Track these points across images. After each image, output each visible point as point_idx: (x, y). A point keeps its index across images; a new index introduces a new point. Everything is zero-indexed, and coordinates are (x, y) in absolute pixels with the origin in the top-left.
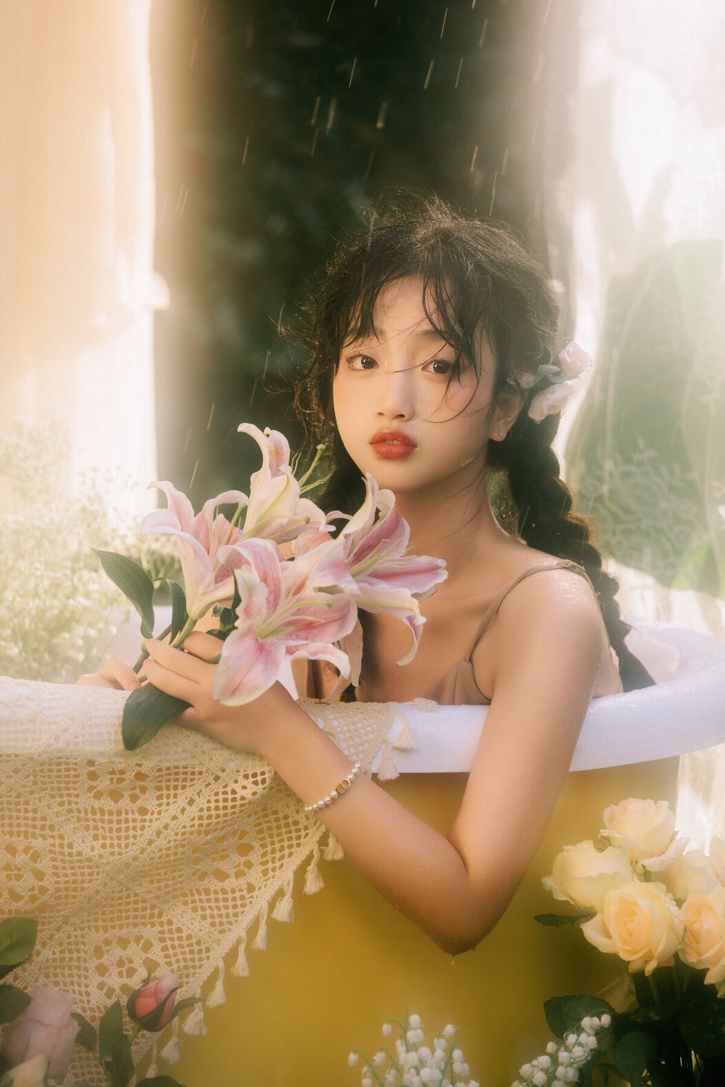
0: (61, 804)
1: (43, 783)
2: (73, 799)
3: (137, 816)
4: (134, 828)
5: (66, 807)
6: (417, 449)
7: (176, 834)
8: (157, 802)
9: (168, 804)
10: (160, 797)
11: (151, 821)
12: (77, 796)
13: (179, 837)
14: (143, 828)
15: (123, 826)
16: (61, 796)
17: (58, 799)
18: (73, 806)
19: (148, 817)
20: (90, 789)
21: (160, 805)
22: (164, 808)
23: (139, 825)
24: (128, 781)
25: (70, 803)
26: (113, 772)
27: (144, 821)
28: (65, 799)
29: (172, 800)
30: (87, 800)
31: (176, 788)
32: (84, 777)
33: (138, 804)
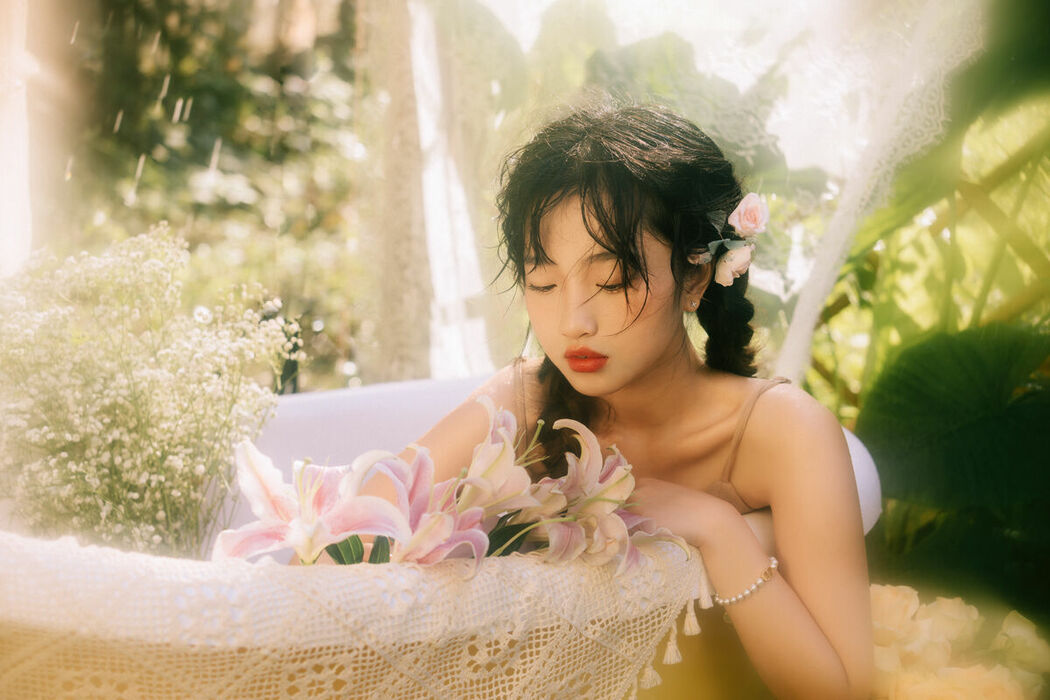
0: (446, 683)
1: (434, 667)
3: (505, 677)
4: (504, 690)
5: (450, 684)
6: (609, 361)
7: (539, 686)
8: (522, 661)
9: (531, 662)
10: (523, 656)
11: (518, 680)
12: (459, 672)
13: (541, 688)
14: (511, 688)
15: (494, 689)
16: (446, 676)
17: (444, 679)
18: (456, 683)
19: (515, 676)
20: (471, 663)
21: (524, 664)
22: (528, 665)
23: (507, 685)
24: (502, 652)
25: (453, 680)
26: (489, 645)
27: (511, 680)
28: (449, 677)
29: (535, 657)
30: (467, 674)
31: (538, 645)
32: (466, 652)
33: (506, 667)
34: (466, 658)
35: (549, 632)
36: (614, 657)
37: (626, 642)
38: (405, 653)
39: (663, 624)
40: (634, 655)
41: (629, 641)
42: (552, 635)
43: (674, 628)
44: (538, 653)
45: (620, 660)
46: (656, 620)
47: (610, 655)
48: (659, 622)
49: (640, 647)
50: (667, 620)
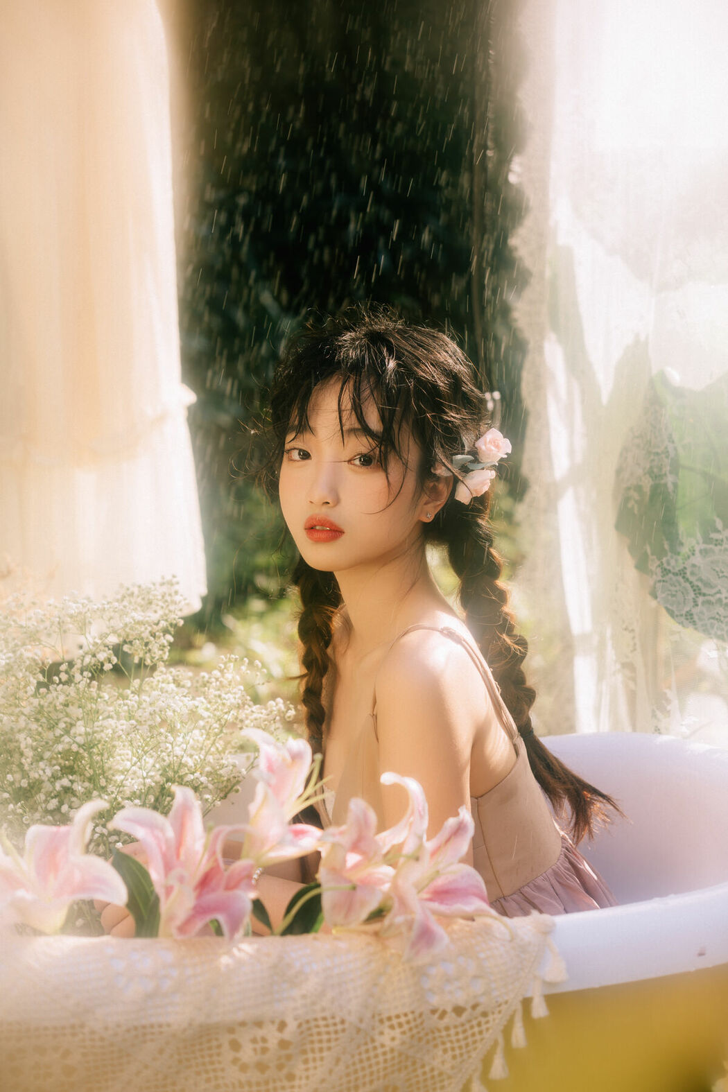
0: (208, 1080)
1: (188, 1060)
2: (219, 1074)
3: (285, 1082)
8: (304, 1067)
9: (315, 1068)
10: (306, 1062)
12: (222, 1070)
16: (207, 1072)
17: (204, 1076)
18: (220, 1081)
19: (297, 1083)
20: (235, 1061)
21: (307, 1070)
22: (311, 1072)
24: (273, 1051)
25: (216, 1078)
26: (254, 1042)
28: (212, 1075)
29: (318, 1063)
30: (233, 1074)
31: (321, 1050)
32: (226, 1046)
33: (285, 1071)
34: (229, 1055)
35: (333, 1036)
36: (427, 1069)
37: (440, 1053)
38: (145, 1042)
39: (486, 1035)
40: (453, 1068)
41: (445, 1051)
42: (337, 1039)
43: (501, 1041)
44: (322, 1059)
45: (436, 1073)
46: (476, 1029)
47: (423, 1066)
48: (481, 1032)
49: (459, 1060)
50: (491, 1031)
